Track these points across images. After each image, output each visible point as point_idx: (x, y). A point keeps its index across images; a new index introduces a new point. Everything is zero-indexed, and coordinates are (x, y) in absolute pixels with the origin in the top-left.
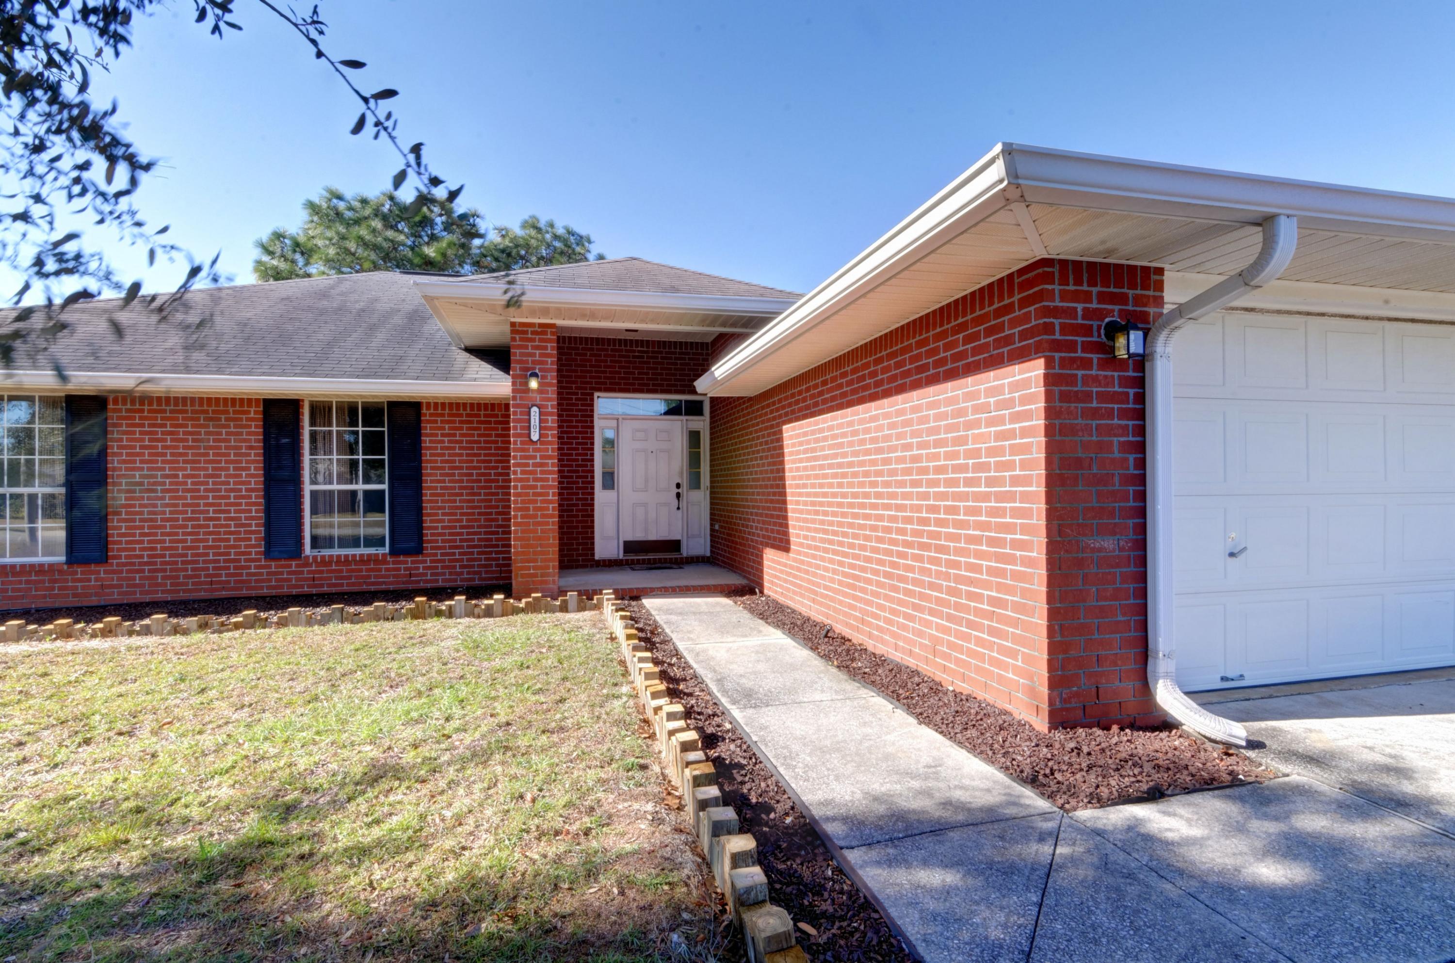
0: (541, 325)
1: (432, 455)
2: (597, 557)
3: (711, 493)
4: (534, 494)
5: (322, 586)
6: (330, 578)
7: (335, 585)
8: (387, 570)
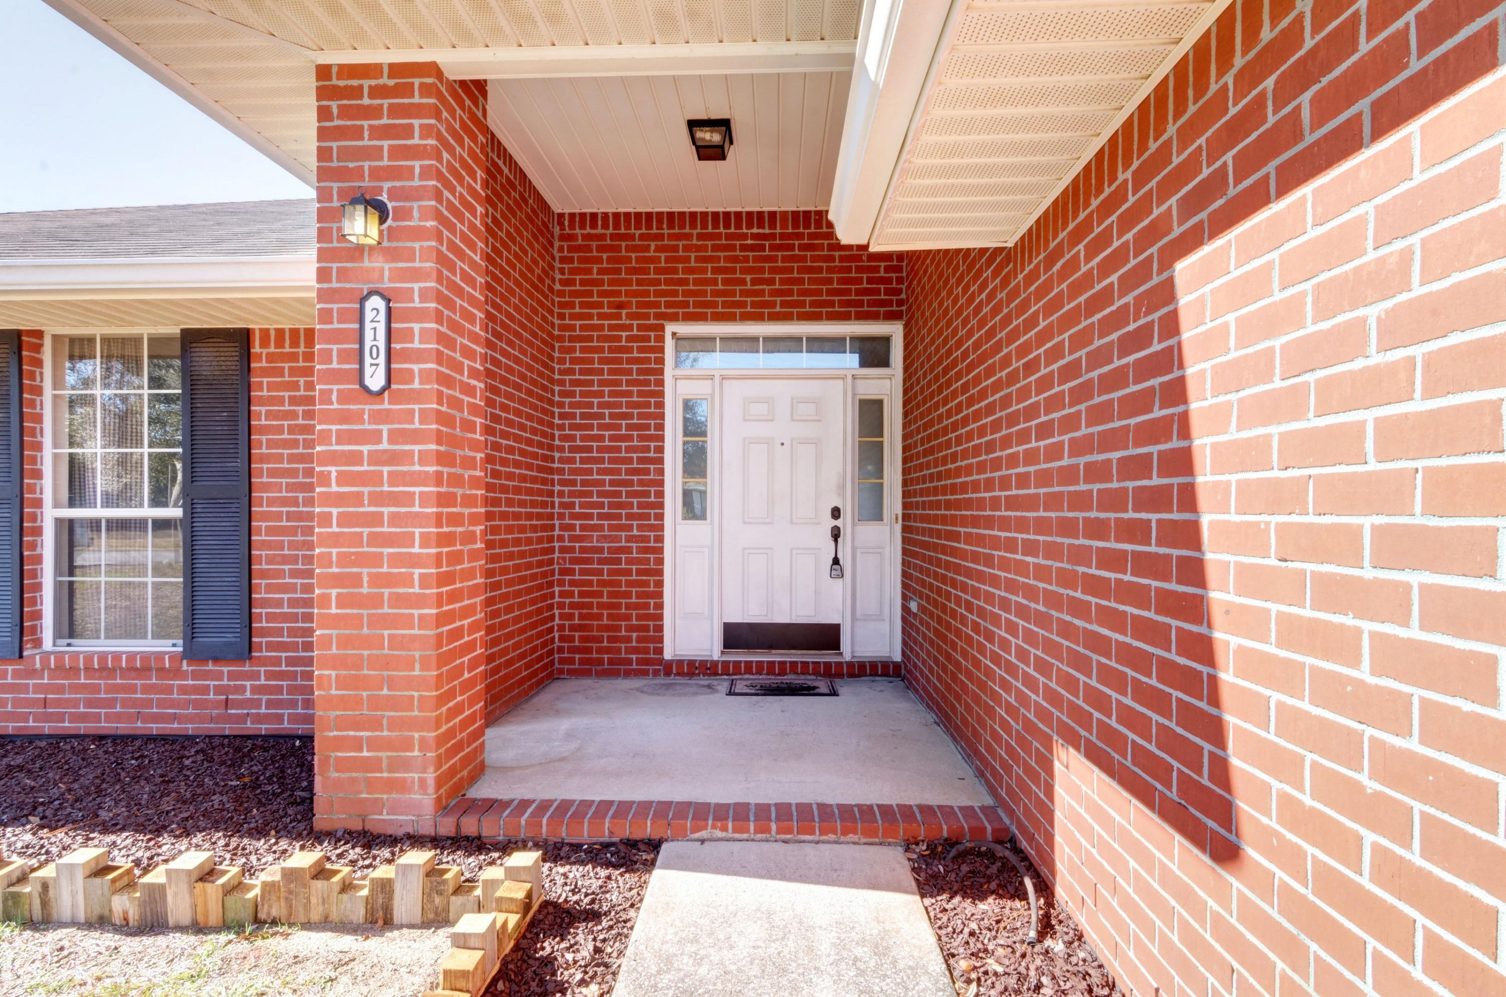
0: (396, 69)
1: (271, 444)
2: (668, 655)
3: (905, 529)
4: (375, 540)
5: (60, 718)
6: (75, 703)
7: (83, 718)
8: (183, 690)
